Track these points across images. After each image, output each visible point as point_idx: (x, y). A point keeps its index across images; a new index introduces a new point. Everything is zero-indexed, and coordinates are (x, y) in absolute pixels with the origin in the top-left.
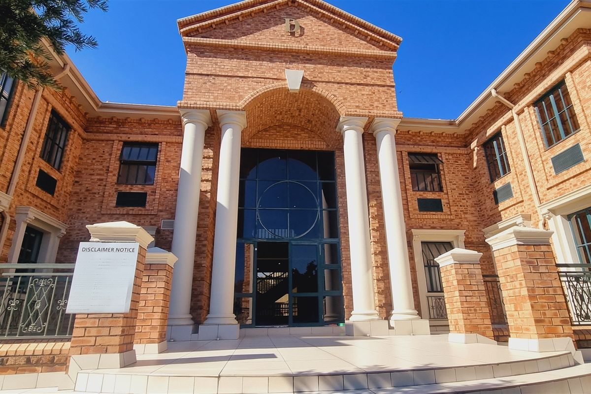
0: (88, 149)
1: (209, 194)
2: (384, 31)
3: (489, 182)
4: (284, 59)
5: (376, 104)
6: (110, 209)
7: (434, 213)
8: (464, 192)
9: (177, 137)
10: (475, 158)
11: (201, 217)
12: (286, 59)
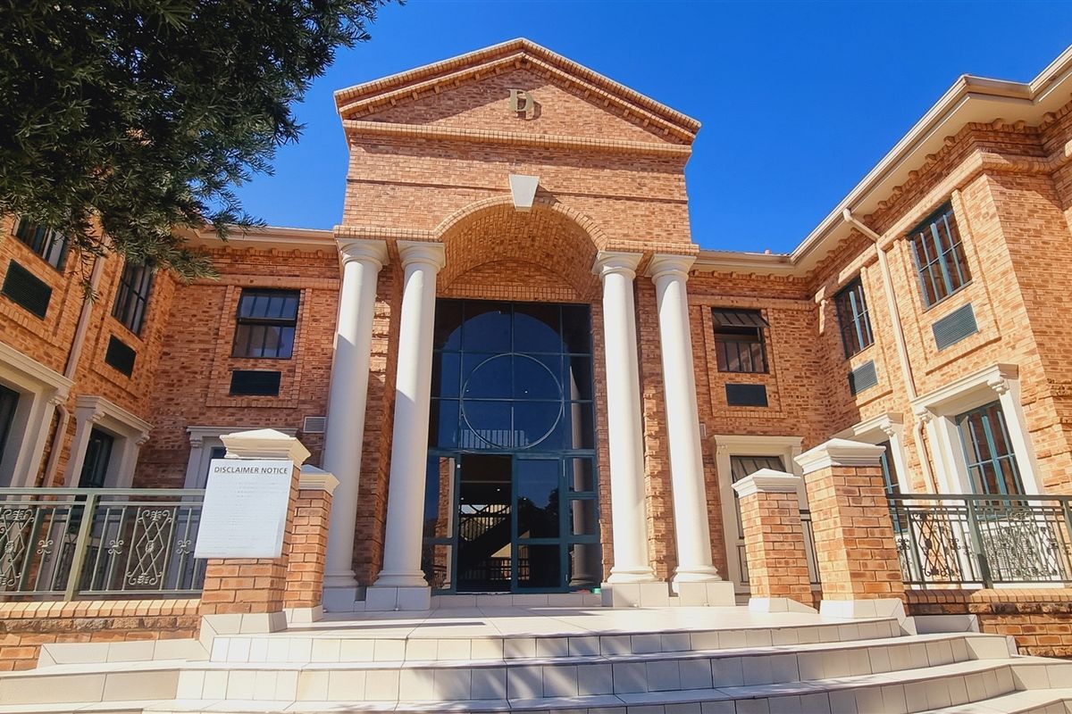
0: (184, 298)
1: (384, 376)
2: (672, 111)
3: (843, 359)
4: (507, 156)
5: (656, 231)
6: (220, 399)
7: (753, 408)
8: (803, 374)
9: (331, 280)
10: (822, 317)
11: (371, 413)
12: (511, 156)
